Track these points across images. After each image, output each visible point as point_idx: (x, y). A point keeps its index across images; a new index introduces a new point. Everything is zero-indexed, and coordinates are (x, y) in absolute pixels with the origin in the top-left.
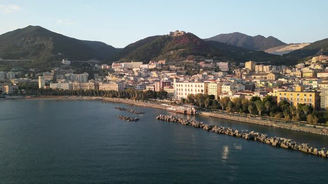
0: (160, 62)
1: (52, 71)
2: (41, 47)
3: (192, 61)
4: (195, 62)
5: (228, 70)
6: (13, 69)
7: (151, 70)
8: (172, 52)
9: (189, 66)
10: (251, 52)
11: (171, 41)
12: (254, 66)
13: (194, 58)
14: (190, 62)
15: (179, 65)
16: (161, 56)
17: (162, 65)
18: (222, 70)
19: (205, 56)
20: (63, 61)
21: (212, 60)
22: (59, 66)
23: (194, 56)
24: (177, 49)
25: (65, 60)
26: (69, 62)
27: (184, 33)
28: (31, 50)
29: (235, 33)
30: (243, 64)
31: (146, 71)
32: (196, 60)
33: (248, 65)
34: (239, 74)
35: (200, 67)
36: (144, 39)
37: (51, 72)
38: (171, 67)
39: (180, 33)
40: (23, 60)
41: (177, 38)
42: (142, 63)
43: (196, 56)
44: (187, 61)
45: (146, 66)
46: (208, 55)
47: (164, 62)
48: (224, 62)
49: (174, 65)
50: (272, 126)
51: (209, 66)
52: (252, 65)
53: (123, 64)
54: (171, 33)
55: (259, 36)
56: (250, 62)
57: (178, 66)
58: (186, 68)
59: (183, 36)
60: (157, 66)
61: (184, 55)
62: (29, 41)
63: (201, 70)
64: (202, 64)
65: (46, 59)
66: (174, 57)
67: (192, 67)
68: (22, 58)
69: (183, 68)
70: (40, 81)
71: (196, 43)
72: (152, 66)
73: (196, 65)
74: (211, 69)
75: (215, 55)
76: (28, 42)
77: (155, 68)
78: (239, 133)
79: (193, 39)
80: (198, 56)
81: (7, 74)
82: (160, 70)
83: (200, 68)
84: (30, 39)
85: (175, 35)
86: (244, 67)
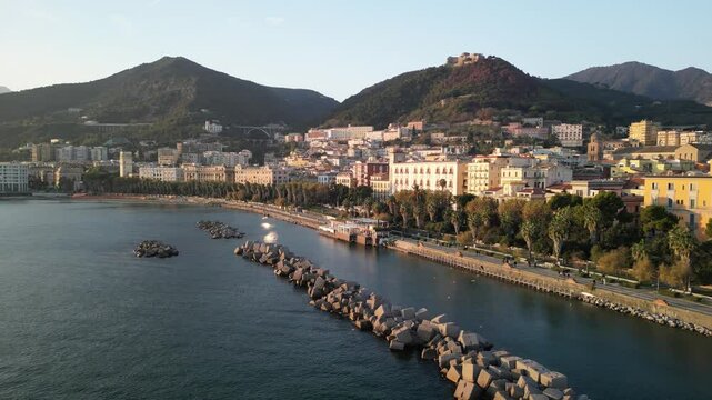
0: (410, 125)
1: (179, 145)
2: (174, 98)
3: (489, 122)
4: (496, 124)
5: (581, 145)
6: (110, 142)
7: (388, 144)
8: (443, 102)
9: (479, 134)
10: (659, 103)
11: (447, 77)
12: (653, 132)
13: (495, 115)
14: (484, 123)
15: (455, 131)
16: (418, 111)
17: (414, 132)
18: (564, 143)
19: (525, 111)
20: (207, 126)
21: (541, 120)
22: (197, 136)
23: (495, 111)
24: (456, 94)
25: (211, 123)
26: (217, 128)
27: (481, 57)
28: (154, 105)
29: (626, 63)
30: (624, 129)
31: (377, 146)
32: (500, 120)
33: (638, 131)
34: (593, 149)
35: (507, 136)
36: (394, 78)
37: (175, 147)
38: (434, 136)
39: (470, 59)
40: (133, 124)
41: (460, 70)
42: (371, 128)
43: (500, 109)
44: (477, 121)
45: (378, 135)
46: (534, 108)
47: (419, 125)
48: (572, 123)
49: (443, 131)
50: (577, 299)
51: (532, 133)
52: (648, 130)
53: (329, 132)
54: (451, 60)
55: (692, 70)
56: (643, 124)
57: (451, 134)
58: (470, 139)
59: (476, 63)
60: (401, 135)
61: (471, 108)
62: (155, 86)
63: (508, 142)
64: (514, 129)
65: (175, 122)
66: (446, 112)
67: (488, 137)
68: (132, 121)
69: (464, 138)
70: (121, 161)
71: (506, 78)
72: (393, 133)
73: (497, 131)
74: (536, 141)
75: (550, 107)
76: (152, 89)
77: (397, 139)
78: (381, 321)
79: (498, 69)
80: (507, 110)
81: (93, 151)
82: (408, 144)
83: (507, 139)
84: (156, 83)
85: (458, 65)
86: (627, 136)
